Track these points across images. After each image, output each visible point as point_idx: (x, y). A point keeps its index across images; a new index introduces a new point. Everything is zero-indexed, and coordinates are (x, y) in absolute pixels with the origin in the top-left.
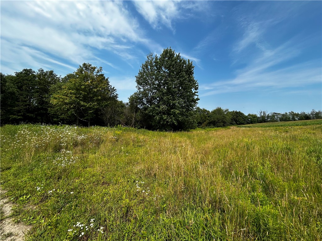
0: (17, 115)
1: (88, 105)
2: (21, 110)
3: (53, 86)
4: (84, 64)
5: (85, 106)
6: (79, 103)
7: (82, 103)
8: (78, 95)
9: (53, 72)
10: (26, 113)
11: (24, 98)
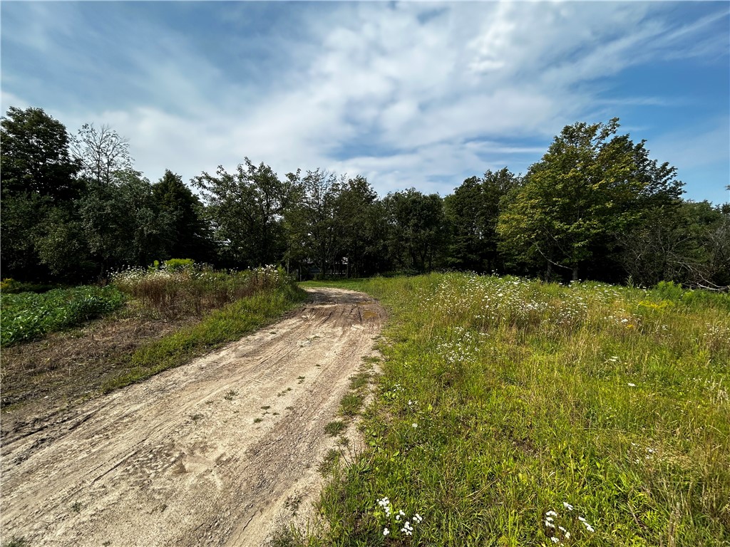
0: (456, 257)
1: (572, 228)
2: (461, 248)
3: (502, 199)
4: (566, 130)
5: (563, 230)
6: (550, 227)
7: (557, 225)
8: (547, 207)
9: (507, 170)
10: (467, 253)
11: (465, 228)
